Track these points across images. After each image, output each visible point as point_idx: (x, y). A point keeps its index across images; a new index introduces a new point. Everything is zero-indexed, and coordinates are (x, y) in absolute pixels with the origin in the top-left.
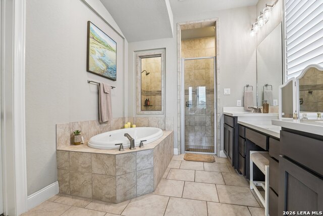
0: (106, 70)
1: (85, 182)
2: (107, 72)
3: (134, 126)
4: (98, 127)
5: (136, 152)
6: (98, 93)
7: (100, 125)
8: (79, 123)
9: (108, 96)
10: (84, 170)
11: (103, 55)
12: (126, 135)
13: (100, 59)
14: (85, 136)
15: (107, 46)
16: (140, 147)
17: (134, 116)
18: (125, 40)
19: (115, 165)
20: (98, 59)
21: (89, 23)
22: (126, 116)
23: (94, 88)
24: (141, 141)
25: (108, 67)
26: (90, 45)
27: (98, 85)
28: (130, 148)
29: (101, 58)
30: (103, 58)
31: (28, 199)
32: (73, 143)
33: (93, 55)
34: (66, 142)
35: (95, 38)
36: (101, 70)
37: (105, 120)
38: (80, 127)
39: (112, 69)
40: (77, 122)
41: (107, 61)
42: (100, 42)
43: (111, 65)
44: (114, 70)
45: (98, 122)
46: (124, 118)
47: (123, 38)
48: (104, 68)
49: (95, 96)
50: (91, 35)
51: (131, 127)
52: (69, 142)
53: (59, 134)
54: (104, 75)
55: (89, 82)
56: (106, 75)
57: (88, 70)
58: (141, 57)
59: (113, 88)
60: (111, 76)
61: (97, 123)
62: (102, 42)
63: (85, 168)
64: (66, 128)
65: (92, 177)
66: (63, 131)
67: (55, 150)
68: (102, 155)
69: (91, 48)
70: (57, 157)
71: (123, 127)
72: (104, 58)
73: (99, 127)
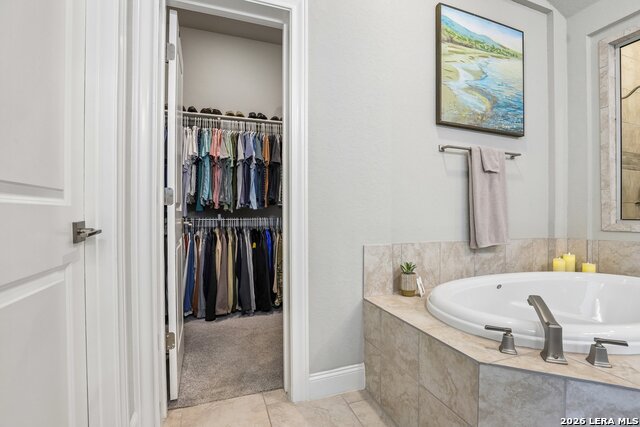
0: (490, 113)
1: (406, 396)
2: (491, 117)
3: (590, 267)
4: (467, 258)
5: (566, 379)
6: (468, 174)
7: (472, 255)
8: (417, 247)
9: (496, 181)
10: (404, 366)
11: (482, 75)
12: (535, 301)
13: (471, 88)
14: (431, 278)
15: (493, 49)
16: (591, 359)
17: (590, 237)
18: (556, 12)
19: (475, 392)
20: (466, 90)
21: (438, 8)
22: (560, 233)
23: (456, 162)
24: (599, 341)
25: (495, 103)
26: (444, 59)
27: (466, 155)
28: (544, 355)
29: (473, 84)
30: (480, 84)
31: (311, 379)
32: (399, 289)
33: (452, 83)
34: (384, 284)
35: (455, 39)
36: (475, 113)
37: (485, 243)
38: (419, 254)
39: (510, 105)
40: (413, 244)
41: (492, 87)
42: (471, 43)
43: (506, 95)
44: (519, 107)
45: (467, 247)
46: (551, 241)
47: (547, 12)
48: (484, 107)
49: (458, 183)
50: (444, 36)
51: (578, 269)
52: (390, 285)
53: (370, 268)
54: (484, 125)
55: (442, 150)
56: (491, 125)
57: (439, 123)
58: (620, 44)
59: (513, 156)
60: (506, 126)
61: (463, 249)
62: (477, 42)
63: (406, 361)
64: (383, 254)
65: (419, 395)
66: (377, 260)
67: (360, 299)
68: (443, 348)
69: (444, 65)
70: (364, 314)
71: (549, 268)
72: (485, 82)
73: (469, 258)
